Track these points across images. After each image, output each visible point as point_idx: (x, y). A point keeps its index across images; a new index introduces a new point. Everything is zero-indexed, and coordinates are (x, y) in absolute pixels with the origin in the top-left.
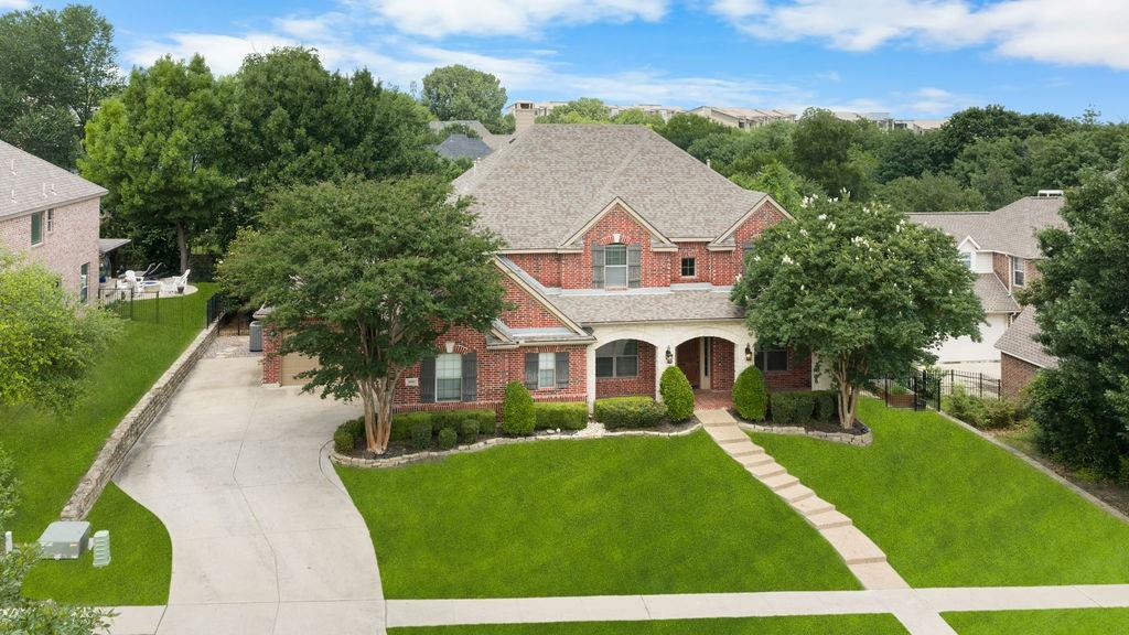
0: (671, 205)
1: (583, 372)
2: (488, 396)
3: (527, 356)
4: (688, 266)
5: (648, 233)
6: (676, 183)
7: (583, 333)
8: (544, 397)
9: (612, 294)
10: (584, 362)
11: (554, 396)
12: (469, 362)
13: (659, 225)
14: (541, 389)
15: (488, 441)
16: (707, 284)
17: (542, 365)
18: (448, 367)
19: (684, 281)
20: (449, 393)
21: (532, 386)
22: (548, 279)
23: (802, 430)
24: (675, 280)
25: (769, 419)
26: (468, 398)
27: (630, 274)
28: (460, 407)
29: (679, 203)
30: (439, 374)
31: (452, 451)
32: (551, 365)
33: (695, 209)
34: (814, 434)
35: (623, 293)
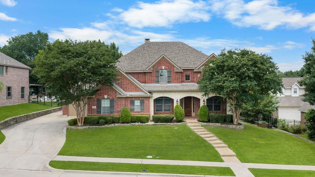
0: (183, 60)
1: (149, 106)
2: (118, 112)
3: (131, 101)
4: (188, 78)
5: (174, 66)
6: (187, 55)
7: (148, 94)
8: (136, 114)
9: (162, 85)
10: (149, 103)
11: (139, 113)
12: (112, 102)
13: (178, 65)
14: (135, 111)
15: (115, 124)
16: (194, 83)
17: (136, 104)
18: (105, 104)
19: (186, 82)
20: (106, 112)
21: (132, 110)
22: (142, 81)
23: (219, 124)
24: (182, 82)
25: (209, 121)
26: (111, 113)
27: (168, 79)
28: (109, 115)
29: (186, 59)
30: (103, 105)
31: (103, 126)
32: (139, 104)
33: (191, 61)
34: (223, 125)
35: (165, 85)
